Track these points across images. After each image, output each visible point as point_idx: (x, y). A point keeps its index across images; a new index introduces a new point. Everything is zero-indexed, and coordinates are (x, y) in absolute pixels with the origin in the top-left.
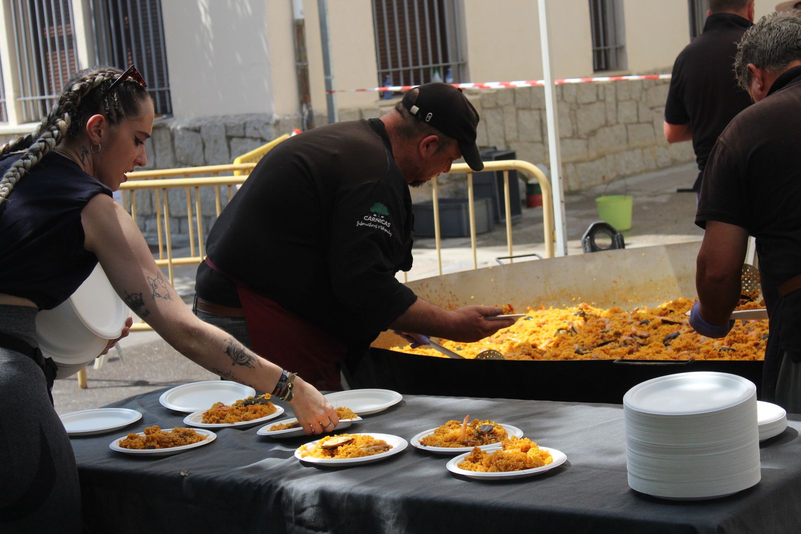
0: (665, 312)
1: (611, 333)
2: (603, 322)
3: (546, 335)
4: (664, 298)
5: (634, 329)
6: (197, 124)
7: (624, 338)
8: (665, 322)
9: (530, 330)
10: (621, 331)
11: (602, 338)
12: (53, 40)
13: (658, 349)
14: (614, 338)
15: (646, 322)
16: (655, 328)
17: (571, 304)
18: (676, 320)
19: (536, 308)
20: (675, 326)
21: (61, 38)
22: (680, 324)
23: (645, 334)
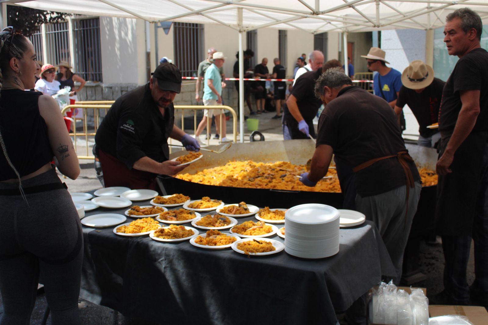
0: (280, 166)
1: (261, 173)
2: (258, 168)
3: (237, 172)
4: (278, 160)
5: (269, 172)
6: (111, 86)
7: (266, 175)
8: (281, 170)
9: (231, 170)
10: (264, 172)
11: (258, 175)
12: (62, 54)
13: (280, 181)
14: (262, 175)
15: (274, 170)
16: (277, 172)
17: (245, 160)
18: (284, 169)
19: (232, 161)
20: (284, 172)
21: (65, 54)
22: (286, 171)
23: (273, 174)
